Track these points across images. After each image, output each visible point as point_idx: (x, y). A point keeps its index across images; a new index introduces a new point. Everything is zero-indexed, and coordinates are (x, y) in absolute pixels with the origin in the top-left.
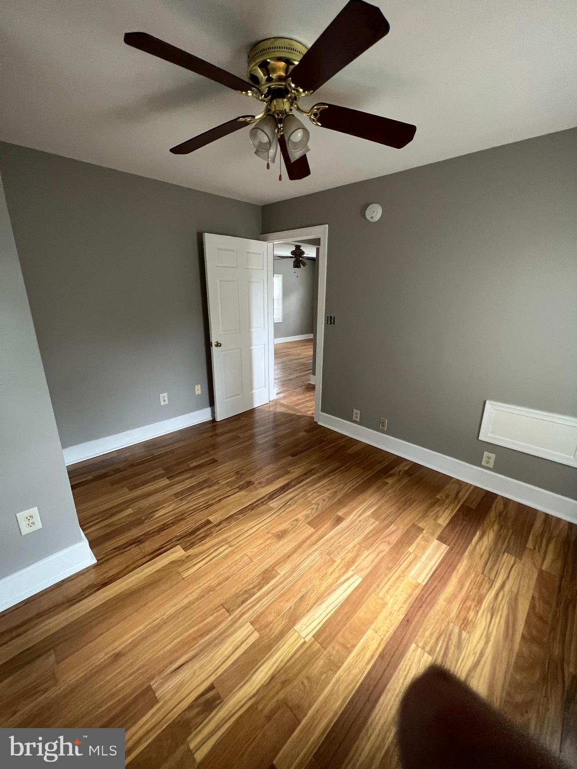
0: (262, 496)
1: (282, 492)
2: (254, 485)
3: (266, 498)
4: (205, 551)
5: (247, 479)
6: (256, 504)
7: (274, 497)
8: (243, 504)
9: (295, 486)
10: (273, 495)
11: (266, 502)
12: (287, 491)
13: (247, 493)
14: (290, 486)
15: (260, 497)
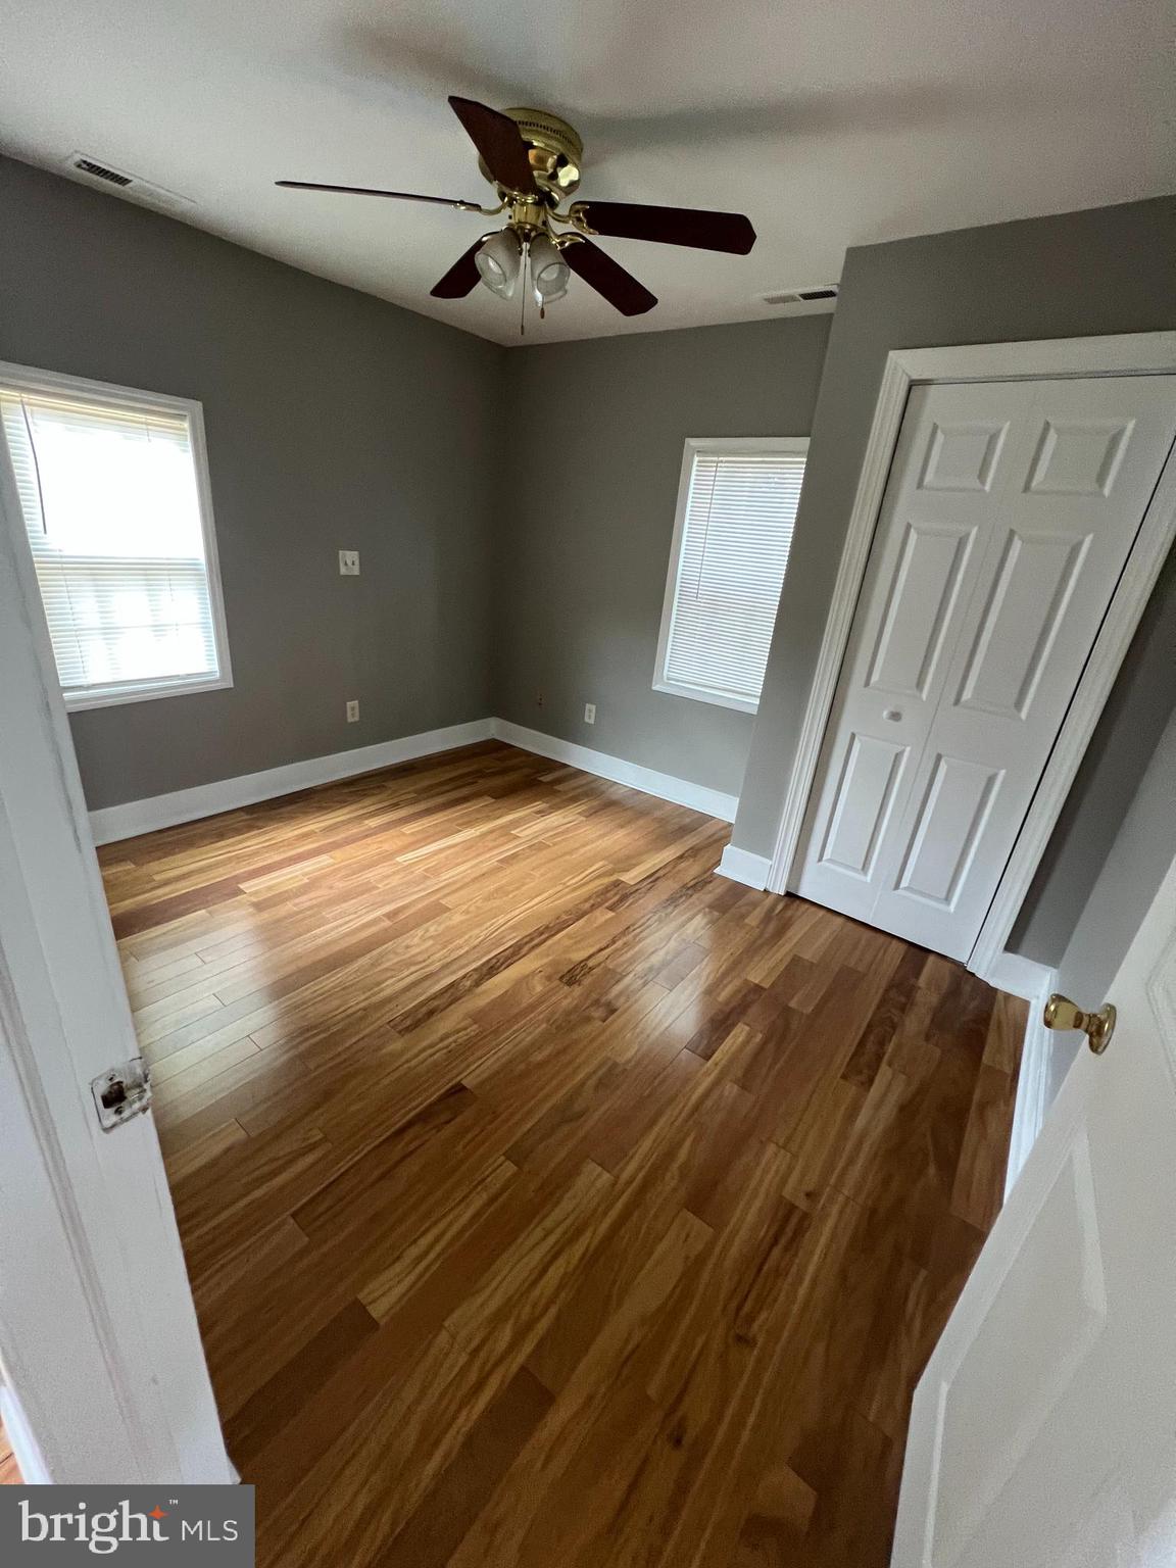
0: (533, 954)
1: (495, 961)
2: (560, 975)
3: (526, 949)
4: (595, 879)
5: (577, 991)
6: (543, 937)
7: (511, 950)
8: (569, 936)
9: (464, 977)
10: (513, 954)
11: (526, 940)
12: (483, 965)
13: (567, 956)
14: (475, 976)
15: (538, 951)
